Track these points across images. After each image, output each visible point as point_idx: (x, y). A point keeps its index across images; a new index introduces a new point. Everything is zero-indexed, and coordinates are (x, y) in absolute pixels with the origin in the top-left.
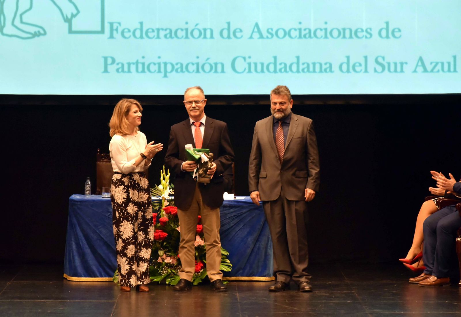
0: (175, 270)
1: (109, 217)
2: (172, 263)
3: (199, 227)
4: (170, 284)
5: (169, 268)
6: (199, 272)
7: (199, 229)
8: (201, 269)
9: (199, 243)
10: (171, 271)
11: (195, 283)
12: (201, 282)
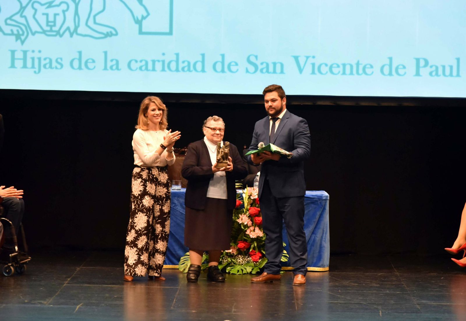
0: (234, 259)
1: (174, 208)
2: (232, 253)
3: (258, 219)
4: (230, 273)
5: (229, 257)
6: (258, 262)
7: (258, 221)
8: (259, 259)
9: (258, 235)
10: (231, 260)
11: (254, 272)
12: (259, 271)
